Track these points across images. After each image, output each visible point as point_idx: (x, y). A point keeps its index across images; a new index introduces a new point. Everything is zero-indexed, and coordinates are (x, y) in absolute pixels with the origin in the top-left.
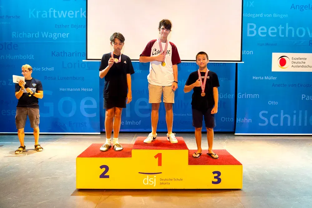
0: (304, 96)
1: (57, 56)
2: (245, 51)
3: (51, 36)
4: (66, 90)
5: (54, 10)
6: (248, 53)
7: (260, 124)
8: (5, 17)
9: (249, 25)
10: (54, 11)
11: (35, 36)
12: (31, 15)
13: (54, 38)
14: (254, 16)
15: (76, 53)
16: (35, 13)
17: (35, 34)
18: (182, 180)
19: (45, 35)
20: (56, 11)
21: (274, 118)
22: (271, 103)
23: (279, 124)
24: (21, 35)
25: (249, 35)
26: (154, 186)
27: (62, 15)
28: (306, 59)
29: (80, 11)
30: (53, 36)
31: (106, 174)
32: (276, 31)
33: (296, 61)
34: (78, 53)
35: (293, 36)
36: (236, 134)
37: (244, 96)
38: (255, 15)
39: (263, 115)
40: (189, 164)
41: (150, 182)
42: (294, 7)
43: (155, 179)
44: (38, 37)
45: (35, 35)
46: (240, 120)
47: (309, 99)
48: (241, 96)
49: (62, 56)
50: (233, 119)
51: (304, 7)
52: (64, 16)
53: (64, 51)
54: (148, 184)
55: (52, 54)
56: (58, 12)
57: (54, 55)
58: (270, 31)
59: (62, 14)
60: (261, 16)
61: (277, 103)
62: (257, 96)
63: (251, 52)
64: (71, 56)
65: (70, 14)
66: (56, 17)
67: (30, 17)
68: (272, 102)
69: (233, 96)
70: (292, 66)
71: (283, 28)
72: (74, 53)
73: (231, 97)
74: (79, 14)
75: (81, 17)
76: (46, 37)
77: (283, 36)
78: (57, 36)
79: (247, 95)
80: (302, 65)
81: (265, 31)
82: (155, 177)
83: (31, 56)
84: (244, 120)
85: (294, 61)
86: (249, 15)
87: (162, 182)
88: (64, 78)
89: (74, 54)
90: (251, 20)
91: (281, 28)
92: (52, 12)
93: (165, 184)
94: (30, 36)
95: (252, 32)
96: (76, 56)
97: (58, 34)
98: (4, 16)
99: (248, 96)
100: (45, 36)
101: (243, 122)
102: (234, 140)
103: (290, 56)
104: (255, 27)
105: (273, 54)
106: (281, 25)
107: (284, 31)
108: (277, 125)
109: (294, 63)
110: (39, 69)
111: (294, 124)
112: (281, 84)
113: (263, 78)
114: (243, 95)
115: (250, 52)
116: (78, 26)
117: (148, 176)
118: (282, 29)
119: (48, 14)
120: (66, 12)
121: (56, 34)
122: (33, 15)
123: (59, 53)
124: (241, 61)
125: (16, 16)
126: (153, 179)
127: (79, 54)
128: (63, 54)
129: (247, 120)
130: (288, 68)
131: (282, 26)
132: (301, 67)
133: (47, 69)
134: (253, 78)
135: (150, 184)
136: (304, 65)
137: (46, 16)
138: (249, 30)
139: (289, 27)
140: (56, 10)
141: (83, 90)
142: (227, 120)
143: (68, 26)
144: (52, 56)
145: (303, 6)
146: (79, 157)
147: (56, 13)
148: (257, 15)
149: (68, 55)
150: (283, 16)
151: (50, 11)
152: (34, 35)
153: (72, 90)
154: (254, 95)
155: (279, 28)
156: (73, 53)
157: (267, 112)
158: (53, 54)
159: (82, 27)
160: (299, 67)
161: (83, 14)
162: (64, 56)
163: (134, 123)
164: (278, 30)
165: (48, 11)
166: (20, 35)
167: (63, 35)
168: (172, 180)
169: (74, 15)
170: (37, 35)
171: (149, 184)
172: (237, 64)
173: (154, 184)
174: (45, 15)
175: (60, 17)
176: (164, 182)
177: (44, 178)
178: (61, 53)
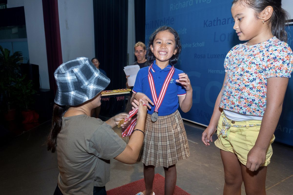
1: (209, 26)
3: (204, 0)
4: (215, 72)
11: (189, 4)
13: (208, 2)
17: (189, 2)
24: (177, 6)
44: (192, 4)
49: (215, 25)
53: (217, 18)
64: (225, 23)
72: (230, 18)
83: (184, 31)
88: (214, 56)
100: (198, 2)
110: (190, 46)
123: (211, 22)
133: (198, 45)
144: (204, 27)
149: (223, 22)
153: (222, 72)
156: (228, 19)
158: (205, 24)
162: (217, 25)
178: (214, 21)
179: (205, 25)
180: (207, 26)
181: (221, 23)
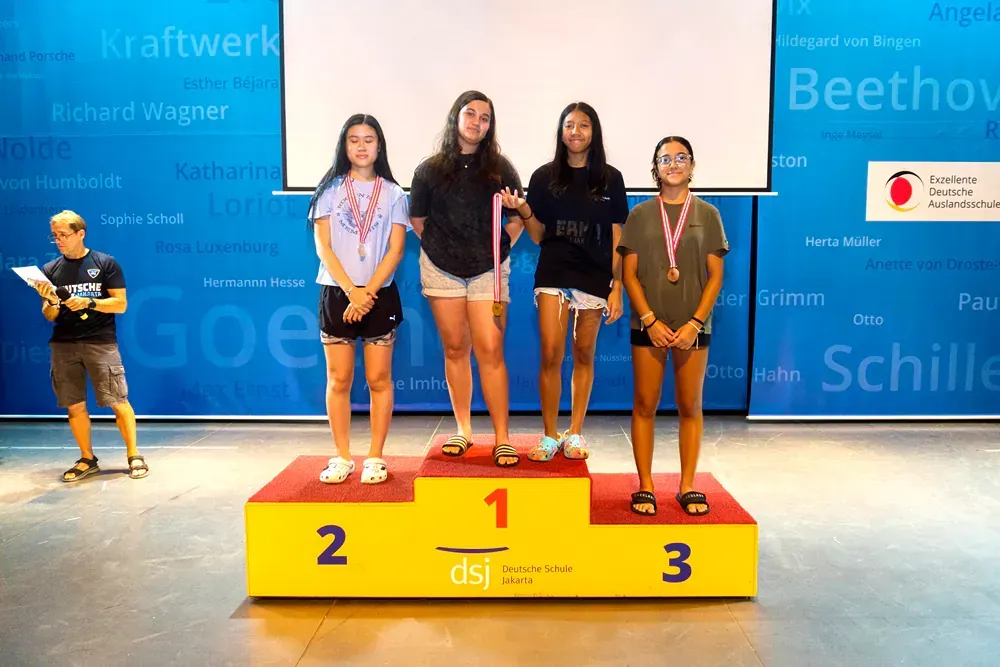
0: (965, 298)
1: (192, 177)
2: (781, 157)
3: (170, 116)
4: (224, 283)
5: (181, 32)
6: (791, 162)
7: (826, 387)
8: (27, 56)
9: (794, 72)
10: (181, 37)
11: (124, 114)
12: (109, 48)
13: (183, 122)
14: (811, 44)
15: (251, 168)
16: (121, 44)
17: (121, 110)
18: (569, 569)
19: (154, 112)
20: (186, 37)
21: (871, 368)
22: (861, 319)
23: (887, 386)
24: (81, 114)
25: (793, 105)
26: (485, 588)
27: (205, 48)
28: (974, 180)
29: (260, 36)
30: (178, 114)
31: (337, 554)
32: (880, 92)
33: (945, 187)
34: (258, 169)
35: (935, 107)
36: (750, 417)
37: (777, 300)
38: (816, 41)
39: (837, 357)
40: (592, 522)
41: (470, 577)
42: (940, 14)
43: (487, 568)
44: (133, 118)
45: (124, 111)
46: (763, 374)
47: (981, 308)
48: (767, 298)
49: (209, 178)
50: (743, 371)
51: (972, 12)
52: (212, 53)
53: (214, 164)
54: (465, 581)
55: (179, 171)
56: (193, 37)
57: (184, 174)
58: (861, 94)
59: (205, 46)
60: (834, 42)
61: (879, 321)
62: (819, 298)
63: (802, 161)
64: (235, 177)
65: (231, 45)
66: (186, 55)
67: (105, 55)
68: (867, 317)
69: (742, 298)
70: (931, 204)
71: (905, 81)
72: (246, 168)
73: (737, 302)
74: (257, 44)
75: (265, 53)
76: (158, 117)
77: (903, 108)
78: (190, 115)
79: (788, 296)
80: (960, 199)
81: (848, 92)
82: (487, 560)
83: (112, 180)
84: (777, 373)
85: (938, 186)
86: (794, 42)
87: (508, 575)
88: (215, 249)
89: (246, 173)
90: (802, 57)
91: (896, 80)
92: (172, 37)
93: (519, 581)
94: (106, 114)
95: (804, 97)
96: (251, 177)
97: (194, 109)
98: (23, 55)
99: (789, 298)
100: (153, 116)
101: (774, 379)
102: (745, 435)
103: (924, 173)
104: (815, 80)
105: (872, 165)
106: (897, 74)
107: (905, 94)
108: (879, 388)
109: (938, 192)
110: (139, 220)
111: (934, 387)
112: (896, 262)
113: (836, 243)
114: (773, 297)
115: (799, 159)
116: (256, 83)
117: (465, 559)
118: (900, 85)
119: (161, 45)
120: (217, 37)
121: (187, 108)
122: (114, 48)
123: (198, 168)
124: (768, 189)
125: (63, 54)
126: (480, 567)
127: (262, 172)
128: (210, 172)
129: (787, 375)
130: (919, 210)
131: (901, 77)
132: (960, 205)
133: (164, 219)
134: (808, 241)
135: (471, 582)
136: (969, 199)
137: (156, 53)
138: (794, 88)
139: (922, 78)
140: (183, 34)
141: (275, 284)
142: (725, 372)
143: (225, 82)
144: (178, 177)
145: (969, 9)
146: (252, 500)
147: (184, 41)
148: (821, 41)
149: (228, 174)
150: (903, 44)
151: (167, 37)
152: (119, 113)
153: (241, 284)
154: (809, 296)
155: (890, 81)
156: (242, 170)
157: (847, 349)
159: (269, 84)
160: (952, 205)
161: (269, 45)
162: (214, 178)
163: (436, 384)
164: (888, 88)
165: (159, 34)
166: (78, 112)
167: (211, 112)
168: (538, 569)
169: (242, 48)
170: (128, 113)
171: (468, 581)
172: (755, 198)
173: (484, 584)
174: (153, 48)
175: (199, 53)
176: (516, 576)
177: (154, 561)
178: (206, 168)
179: (181, 175)
180: (186, 178)
181: (225, 176)
